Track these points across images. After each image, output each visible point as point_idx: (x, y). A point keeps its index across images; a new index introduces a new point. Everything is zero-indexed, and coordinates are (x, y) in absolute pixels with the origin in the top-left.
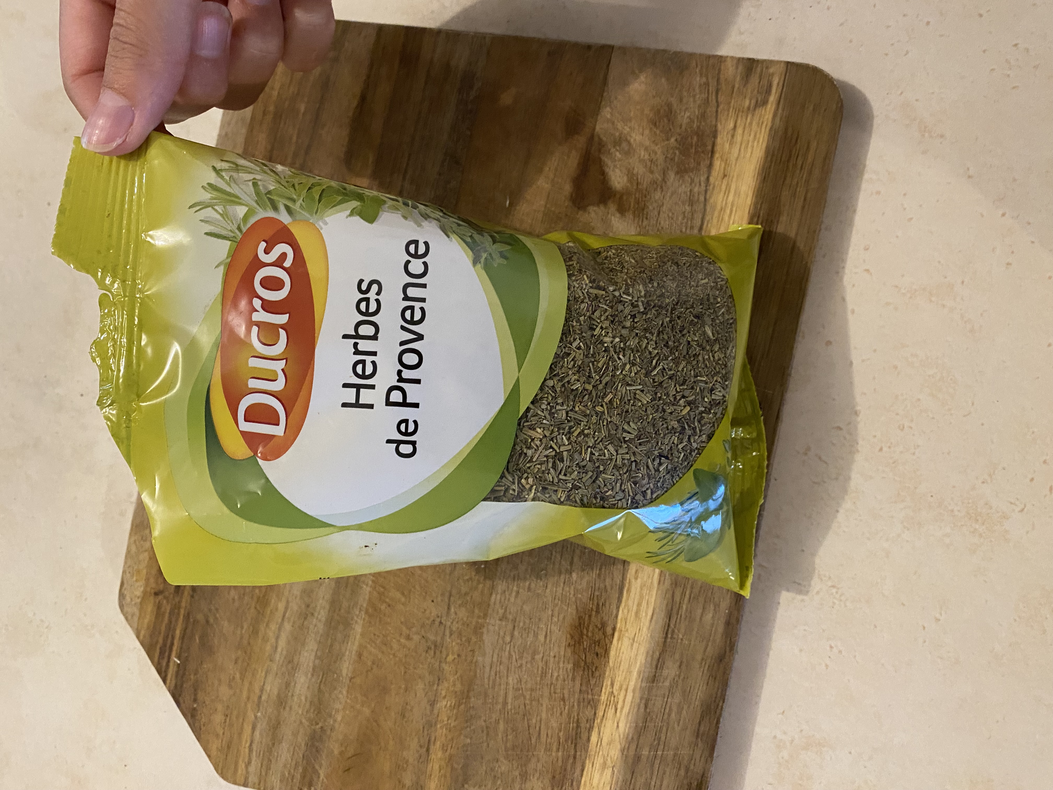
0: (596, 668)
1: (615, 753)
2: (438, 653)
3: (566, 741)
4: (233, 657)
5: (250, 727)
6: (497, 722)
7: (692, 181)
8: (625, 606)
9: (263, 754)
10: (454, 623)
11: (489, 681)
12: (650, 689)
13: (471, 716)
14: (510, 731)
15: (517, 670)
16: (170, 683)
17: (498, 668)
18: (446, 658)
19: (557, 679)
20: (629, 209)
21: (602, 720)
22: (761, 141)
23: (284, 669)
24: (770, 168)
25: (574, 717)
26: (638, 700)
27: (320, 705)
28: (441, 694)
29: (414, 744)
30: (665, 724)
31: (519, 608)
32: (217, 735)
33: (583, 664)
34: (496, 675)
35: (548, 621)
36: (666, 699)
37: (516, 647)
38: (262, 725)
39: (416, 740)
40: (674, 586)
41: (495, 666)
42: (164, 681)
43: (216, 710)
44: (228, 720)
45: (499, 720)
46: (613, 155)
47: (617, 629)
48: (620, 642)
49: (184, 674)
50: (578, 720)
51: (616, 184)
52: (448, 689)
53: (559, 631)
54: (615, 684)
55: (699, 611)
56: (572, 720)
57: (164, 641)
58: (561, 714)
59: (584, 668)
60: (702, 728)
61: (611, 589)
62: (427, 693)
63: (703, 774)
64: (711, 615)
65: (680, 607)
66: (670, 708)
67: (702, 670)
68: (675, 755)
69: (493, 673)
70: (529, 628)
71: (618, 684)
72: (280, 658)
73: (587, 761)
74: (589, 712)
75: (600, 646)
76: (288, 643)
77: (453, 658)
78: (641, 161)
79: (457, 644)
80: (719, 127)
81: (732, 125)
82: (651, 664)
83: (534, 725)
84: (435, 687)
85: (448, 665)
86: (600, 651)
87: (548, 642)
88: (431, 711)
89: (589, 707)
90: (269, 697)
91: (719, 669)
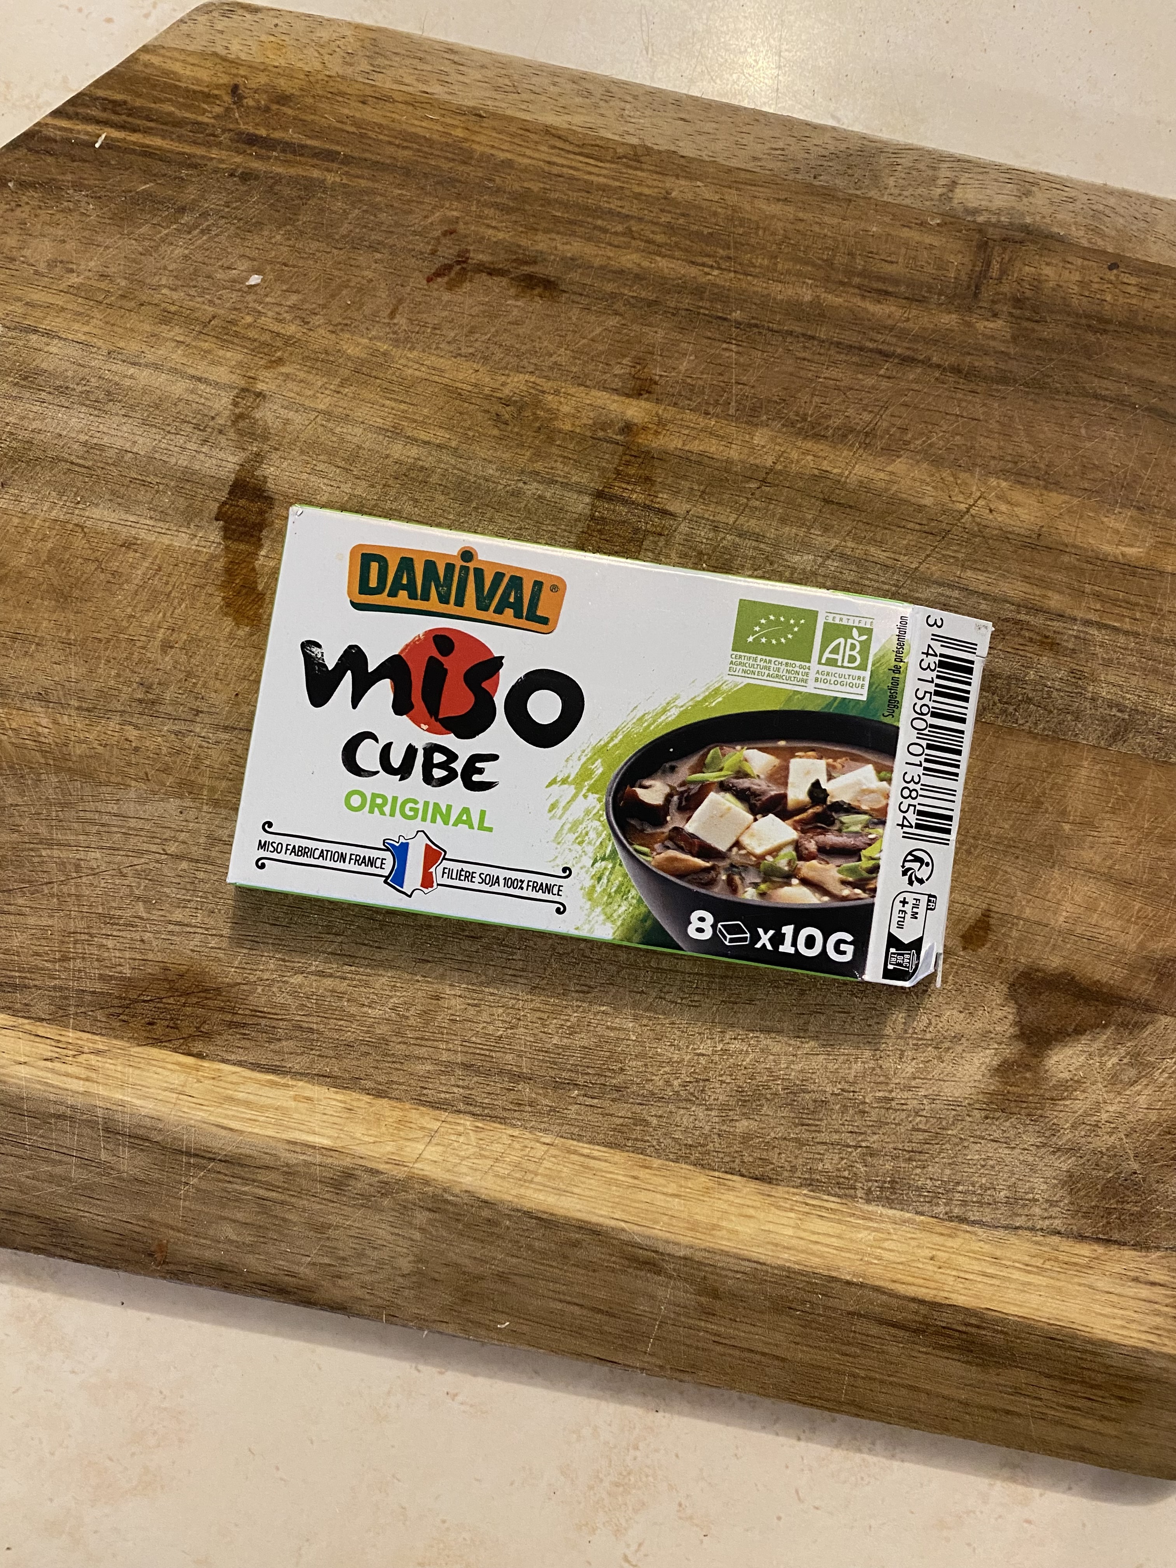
0: (127, 1022)
2: (140, 708)
4: (112, 270)
6: (14, 829)
7: (1052, 1204)
8: (245, 1077)
10: (199, 741)
11: (91, 811)
12: (91, 1124)
13: (23, 777)
15: (116, 867)
16: (55, 127)
17: (116, 829)
18: (131, 724)
19: (101, 946)
20: (1006, 1083)
21: (30, 1033)
22: (1120, 1332)
23: (94, 381)
24: (1072, 1348)
25: (33, 979)
26: (71, 1101)
27: (28, 463)
28: (62, 714)
30: (28, 1153)
33: (132, 995)
34: (103, 825)
35: (208, 929)
36: (74, 1153)
37: (157, 865)
40: (285, 1169)
41: (120, 823)
42: (57, 113)
45: (18, 832)
46: (1111, 1051)
47: (200, 1062)
48: (177, 1067)
49: (74, 158)
50: (26, 987)
51: (1055, 1058)
52: (71, 728)
53: (192, 951)
54: (99, 1058)
55: (240, 1216)
56: (27, 975)
57: (142, 108)
58: (37, 954)
59: (124, 999)
60: (25, 1221)
61: (277, 1052)
62: (62, 685)
64: (234, 1238)
65: (245, 1180)
66: (60, 1162)
67: (134, 1221)
69: (106, 819)
70: (195, 890)
71: (100, 1064)
72: (116, 373)
74: (42, 1007)
75: (168, 1030)
76: (146, 390)
77: (132, 738)
78: (1097, 1107)
79: (159, 747)
80: (1154, 1255)
82: (138, 1126)
83: (12, 901)
84: (75, 703)
85: (118, 727)
86: (159, 1030)
87: (171, 927)
88: (26, 696)
89: (53, 1008)
90: (36, 350)
91: (136, 1252)
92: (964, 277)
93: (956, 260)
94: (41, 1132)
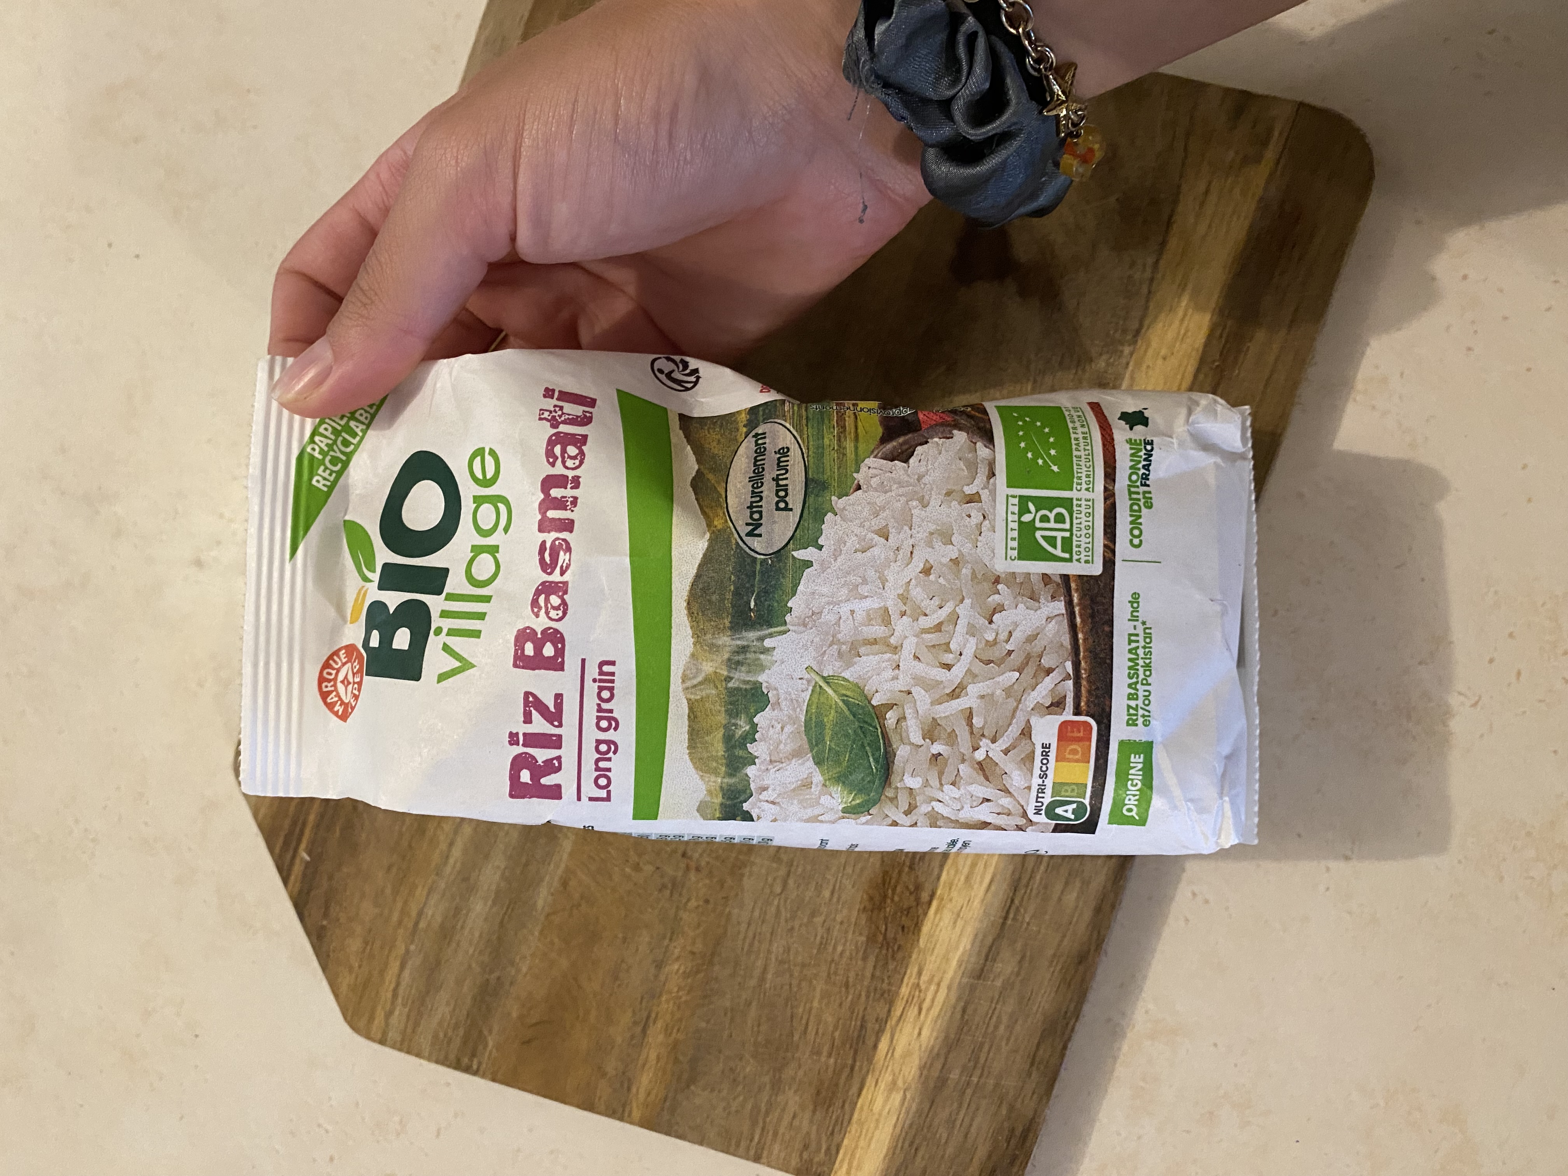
0: (899, 947)
1: (911, 1071)
2: (676, 896)
3: (843, 1044)
4: (386, 862)
5: (398, 963)
6: (748, 1004)
7: (1133, 263)
8: (952, 864)
9: (413, 1002)
11: (743, 944)
12: (973, 988)
13: (712, 990)
14: (764, 1019)
15: (785, 934)
16: (293, 885)
17: (759, 930)
18: (686, 903)
19: (841, 955)
20: (1035, 292)
21: (898, 1022)
23: (454, 889)
24: (1251, 256)
25: (859, 1010)
26: (953, 1000)
27: (500, 945)
28: (673, 953)
29: (625, 1019)
30: (988, 1040)
32: (351, 968)
33: (880, 938)
34: (754, 937)
35: (839, 872)
36: (993, 1005)
37: (788, 902)
38: (414, 962)
39: (629, 1013)
41: (755, 925)
42: (285, 884)
43: (353, 933)
44: (369, 948)
45: (750, 1001)
47: (937, 896)
48: (938, 915)
49: (314, 877)
50: (864, 1017)
51: (1022, 254)
53: (853, 887)
54: (924, 972)
55: (1059, 887)
56: (855, 1014)
57: (290, 826)
58: (841, 1005)
59: (882, 945)
60: (1041, 1052)
62: (654, 948)
63: (1033, 1118)
64: (1075, 894)
65: (1032, 877)
66: (999, 1017)
67: (1052, 969)
68: (997, 1085)
69: (750, 934)
70: (810, 878)
71: (929, 973)
72: (451, 872)
73: (870, 1076)
74: (881, 1009)
75: (910, 915)
76: (466, 853)
77: (695, 904)
79: (705, 886)
80: (1184, 188)
81: (1202, 187)
82: (979, 953)
83: (800, 1016)
84: (666, 942)
85: (688, 913)
86: (908, 923)
87: (835, 900)
88: (656, 976)
89: (882, 1001)
90: (429, 925)
91: (1076, 972)
94: (974, 1027)
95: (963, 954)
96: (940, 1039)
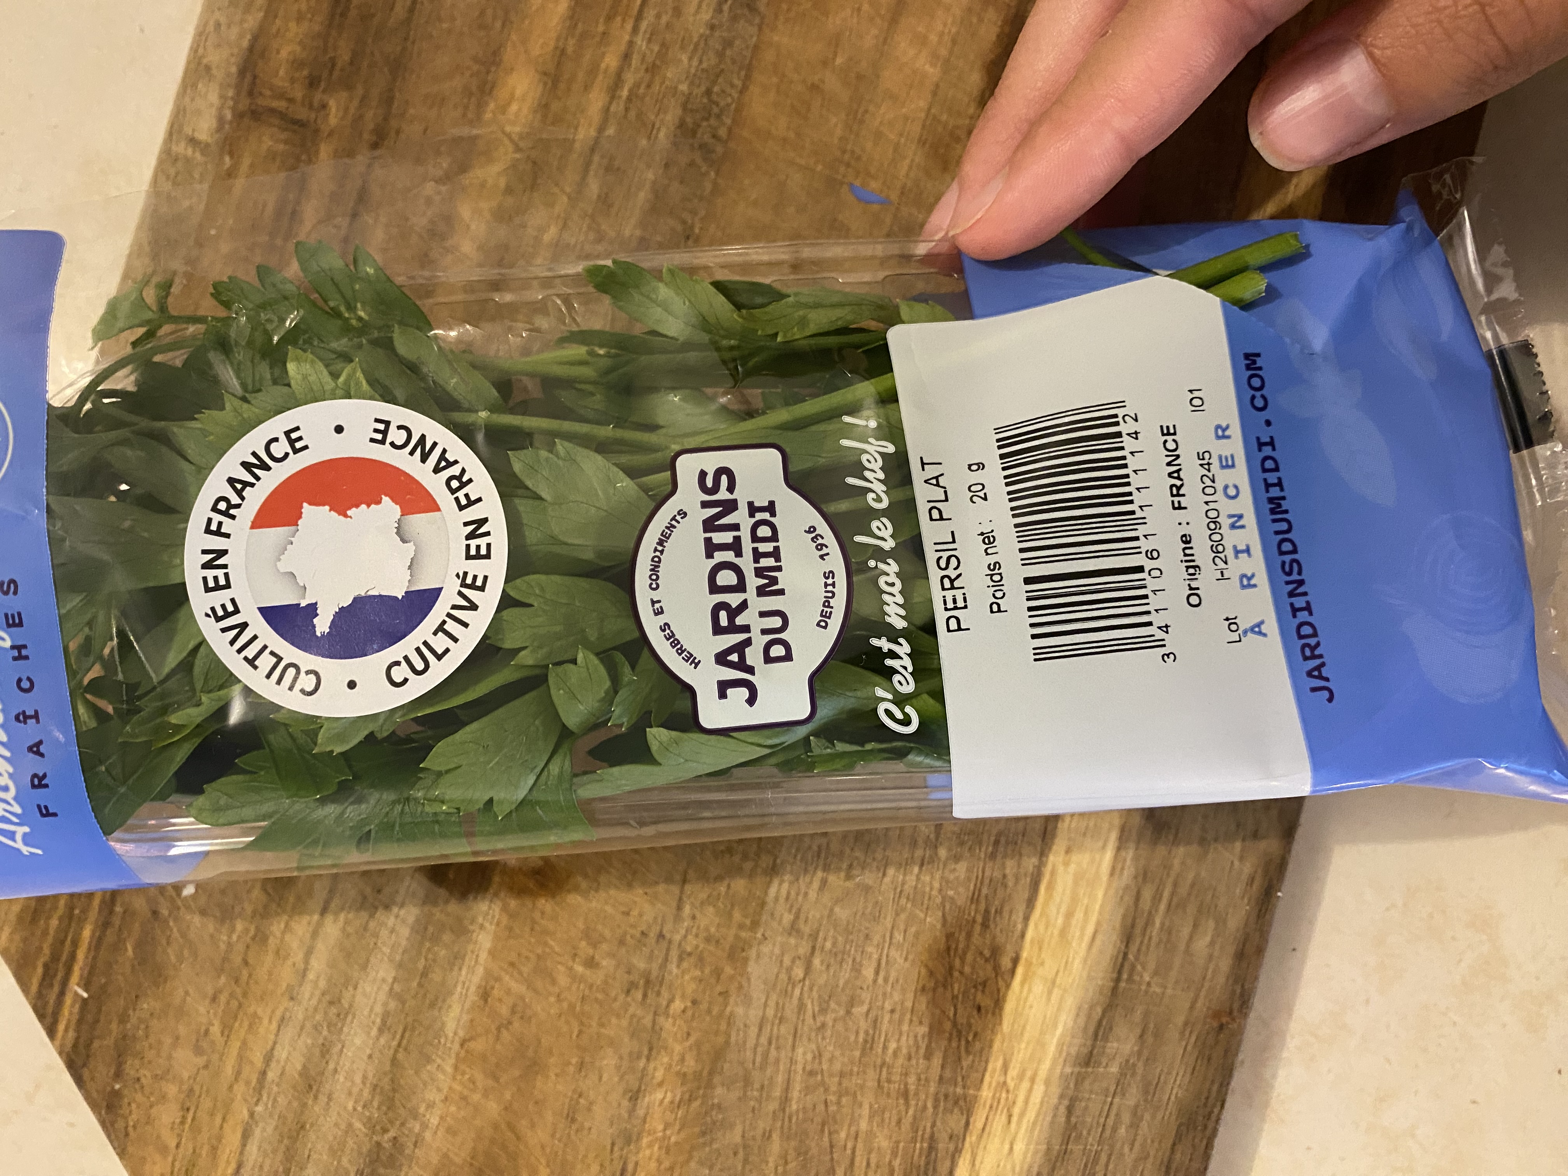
0: (975, 1035)
2: (652, 995)
4: (210, 990)
5: (239, 1135)
6: (767, 1136)
8: (1041, 915)
10: (690, 937)
11: (754, 1054)
12: (1079, 1080)
13: (714, 1123)
14: (792, 1154)
15: (813, 1034)
16: (63, 1038)
17: (775, 1031)
18: (668, 1006)
19: (895, 1054)
21: (980, 1137)
23: (318, 1017)
25: (925, 1127)
26: (1055, 1100)
27: (394, 1090)
28: (653, 1078)
30: (1106, 1147)
31: (826, 913)
32: (163, 1150)
33: (948, 1026)
34: (770, 1043)
35: (884, 941)
36: (1109, 1099)
37: (815, 989)
38: (264, 1130)
39: (596, 1170)
40: (1140, 879)
41: (769, 1026)
42: (51, 1032)
43: (164, 1097)
44: (190, 1116)
45: (770, 1131)
47: (1022, 962)
48: (1026, 987)
49: (97, 1021)
50: (932, 1137)
52: (669, 1068)
53: (906, 959)
54: (1012, 1065)
55: (1186, 932)
56: (920, 1133)
57: (52, 947)
58: (899, 1122)
59: (951, 1034)
60: (1178, 1156)
61: (1017, 879)
62: (625, 1073)
64: (1208, 939)
65: (1149, 922)
66: (1117, 1115)
67: (1184, 1043)
69: (764, 1040)
70: (843, 953)
71: (1018, 1065)
72: (312, 995)
74: (955, 1121)
75: (987, 990)
76: (332, 964)
77: (683, 1006)
79: (694, 979)
82: (1085, 1029)
83: (842, 1143)
84: (642, 1063)
85: (671, 1020)
86: (986, 1001)
87: (880, 980)
88: (632, 1112)
89: (956, 1110)
90: (282, 1073)
91: (1217, 1042)
92: (283, 136)
93: (267, 143)
94: (1085, 1133)
95: (1063, 1035)
96: (1040, 1155)
